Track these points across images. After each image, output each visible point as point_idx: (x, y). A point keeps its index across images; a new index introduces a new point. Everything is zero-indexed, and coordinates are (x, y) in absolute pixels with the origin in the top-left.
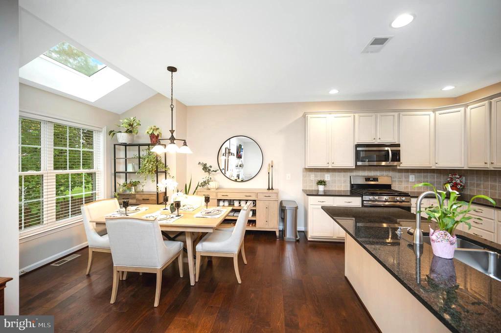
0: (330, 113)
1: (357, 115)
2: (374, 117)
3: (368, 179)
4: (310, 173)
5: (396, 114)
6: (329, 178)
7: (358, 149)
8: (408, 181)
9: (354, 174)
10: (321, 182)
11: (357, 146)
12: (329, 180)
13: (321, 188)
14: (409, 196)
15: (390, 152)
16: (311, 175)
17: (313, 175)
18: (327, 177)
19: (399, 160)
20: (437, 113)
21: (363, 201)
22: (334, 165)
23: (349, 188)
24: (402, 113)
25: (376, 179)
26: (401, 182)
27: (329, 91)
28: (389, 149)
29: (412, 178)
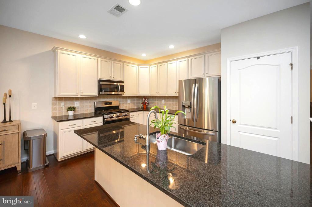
0: (79, 53)
1: (99, 59)
2: (110, 63)
3: (106, 104)
4: (60, 101)
5: (122, 63)
6: (78, 104)
7: (100, 83)
8: (127, 103)
9: (97, 100)
10: (70, 109)
11: (100, 81)
12: (78, 106)
13: (71, 113)
14: (129, 112)
15: (119, 86)
16: (61, 103)
17: (63, 103)
18: (76, 104)
19: (123, 91)
20: (140, 66)
21: (104, 119)
22: (83, 94)
23: (93, 111)
24: (124, 64)
25: (111, 103)
26: (124, 103)
27: (79, 35)
28: (119, 84)
29: (129, 101)
